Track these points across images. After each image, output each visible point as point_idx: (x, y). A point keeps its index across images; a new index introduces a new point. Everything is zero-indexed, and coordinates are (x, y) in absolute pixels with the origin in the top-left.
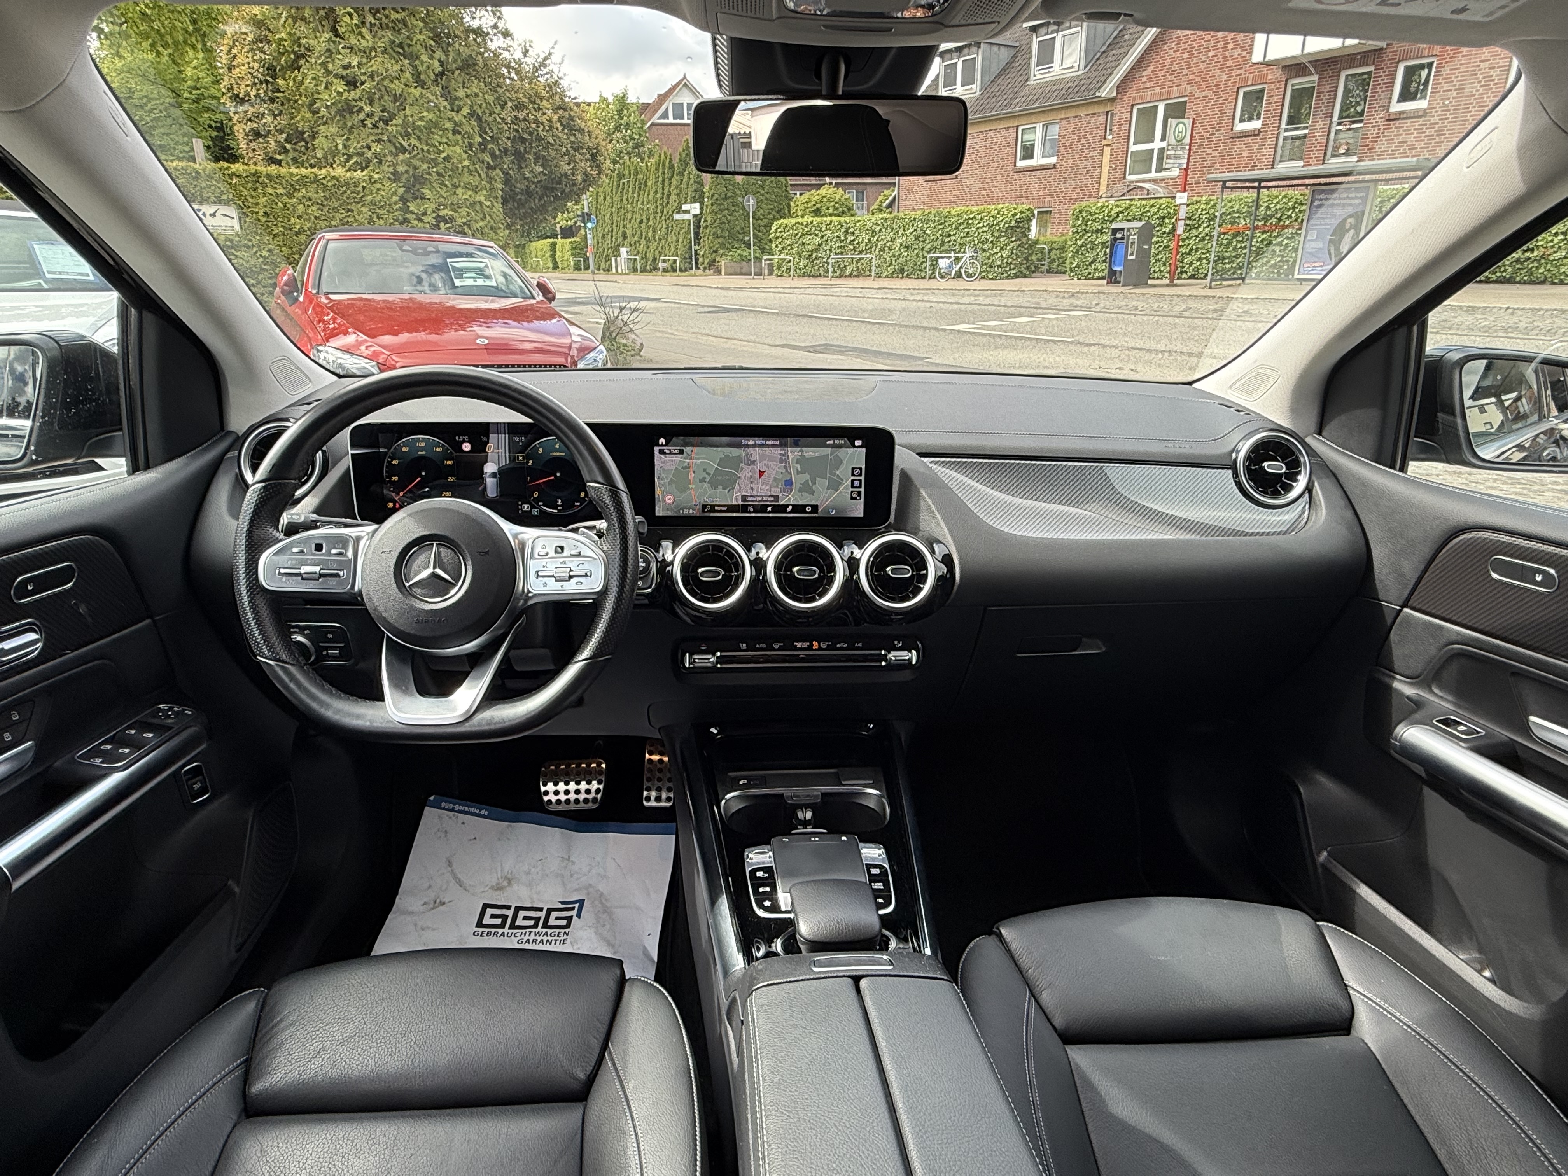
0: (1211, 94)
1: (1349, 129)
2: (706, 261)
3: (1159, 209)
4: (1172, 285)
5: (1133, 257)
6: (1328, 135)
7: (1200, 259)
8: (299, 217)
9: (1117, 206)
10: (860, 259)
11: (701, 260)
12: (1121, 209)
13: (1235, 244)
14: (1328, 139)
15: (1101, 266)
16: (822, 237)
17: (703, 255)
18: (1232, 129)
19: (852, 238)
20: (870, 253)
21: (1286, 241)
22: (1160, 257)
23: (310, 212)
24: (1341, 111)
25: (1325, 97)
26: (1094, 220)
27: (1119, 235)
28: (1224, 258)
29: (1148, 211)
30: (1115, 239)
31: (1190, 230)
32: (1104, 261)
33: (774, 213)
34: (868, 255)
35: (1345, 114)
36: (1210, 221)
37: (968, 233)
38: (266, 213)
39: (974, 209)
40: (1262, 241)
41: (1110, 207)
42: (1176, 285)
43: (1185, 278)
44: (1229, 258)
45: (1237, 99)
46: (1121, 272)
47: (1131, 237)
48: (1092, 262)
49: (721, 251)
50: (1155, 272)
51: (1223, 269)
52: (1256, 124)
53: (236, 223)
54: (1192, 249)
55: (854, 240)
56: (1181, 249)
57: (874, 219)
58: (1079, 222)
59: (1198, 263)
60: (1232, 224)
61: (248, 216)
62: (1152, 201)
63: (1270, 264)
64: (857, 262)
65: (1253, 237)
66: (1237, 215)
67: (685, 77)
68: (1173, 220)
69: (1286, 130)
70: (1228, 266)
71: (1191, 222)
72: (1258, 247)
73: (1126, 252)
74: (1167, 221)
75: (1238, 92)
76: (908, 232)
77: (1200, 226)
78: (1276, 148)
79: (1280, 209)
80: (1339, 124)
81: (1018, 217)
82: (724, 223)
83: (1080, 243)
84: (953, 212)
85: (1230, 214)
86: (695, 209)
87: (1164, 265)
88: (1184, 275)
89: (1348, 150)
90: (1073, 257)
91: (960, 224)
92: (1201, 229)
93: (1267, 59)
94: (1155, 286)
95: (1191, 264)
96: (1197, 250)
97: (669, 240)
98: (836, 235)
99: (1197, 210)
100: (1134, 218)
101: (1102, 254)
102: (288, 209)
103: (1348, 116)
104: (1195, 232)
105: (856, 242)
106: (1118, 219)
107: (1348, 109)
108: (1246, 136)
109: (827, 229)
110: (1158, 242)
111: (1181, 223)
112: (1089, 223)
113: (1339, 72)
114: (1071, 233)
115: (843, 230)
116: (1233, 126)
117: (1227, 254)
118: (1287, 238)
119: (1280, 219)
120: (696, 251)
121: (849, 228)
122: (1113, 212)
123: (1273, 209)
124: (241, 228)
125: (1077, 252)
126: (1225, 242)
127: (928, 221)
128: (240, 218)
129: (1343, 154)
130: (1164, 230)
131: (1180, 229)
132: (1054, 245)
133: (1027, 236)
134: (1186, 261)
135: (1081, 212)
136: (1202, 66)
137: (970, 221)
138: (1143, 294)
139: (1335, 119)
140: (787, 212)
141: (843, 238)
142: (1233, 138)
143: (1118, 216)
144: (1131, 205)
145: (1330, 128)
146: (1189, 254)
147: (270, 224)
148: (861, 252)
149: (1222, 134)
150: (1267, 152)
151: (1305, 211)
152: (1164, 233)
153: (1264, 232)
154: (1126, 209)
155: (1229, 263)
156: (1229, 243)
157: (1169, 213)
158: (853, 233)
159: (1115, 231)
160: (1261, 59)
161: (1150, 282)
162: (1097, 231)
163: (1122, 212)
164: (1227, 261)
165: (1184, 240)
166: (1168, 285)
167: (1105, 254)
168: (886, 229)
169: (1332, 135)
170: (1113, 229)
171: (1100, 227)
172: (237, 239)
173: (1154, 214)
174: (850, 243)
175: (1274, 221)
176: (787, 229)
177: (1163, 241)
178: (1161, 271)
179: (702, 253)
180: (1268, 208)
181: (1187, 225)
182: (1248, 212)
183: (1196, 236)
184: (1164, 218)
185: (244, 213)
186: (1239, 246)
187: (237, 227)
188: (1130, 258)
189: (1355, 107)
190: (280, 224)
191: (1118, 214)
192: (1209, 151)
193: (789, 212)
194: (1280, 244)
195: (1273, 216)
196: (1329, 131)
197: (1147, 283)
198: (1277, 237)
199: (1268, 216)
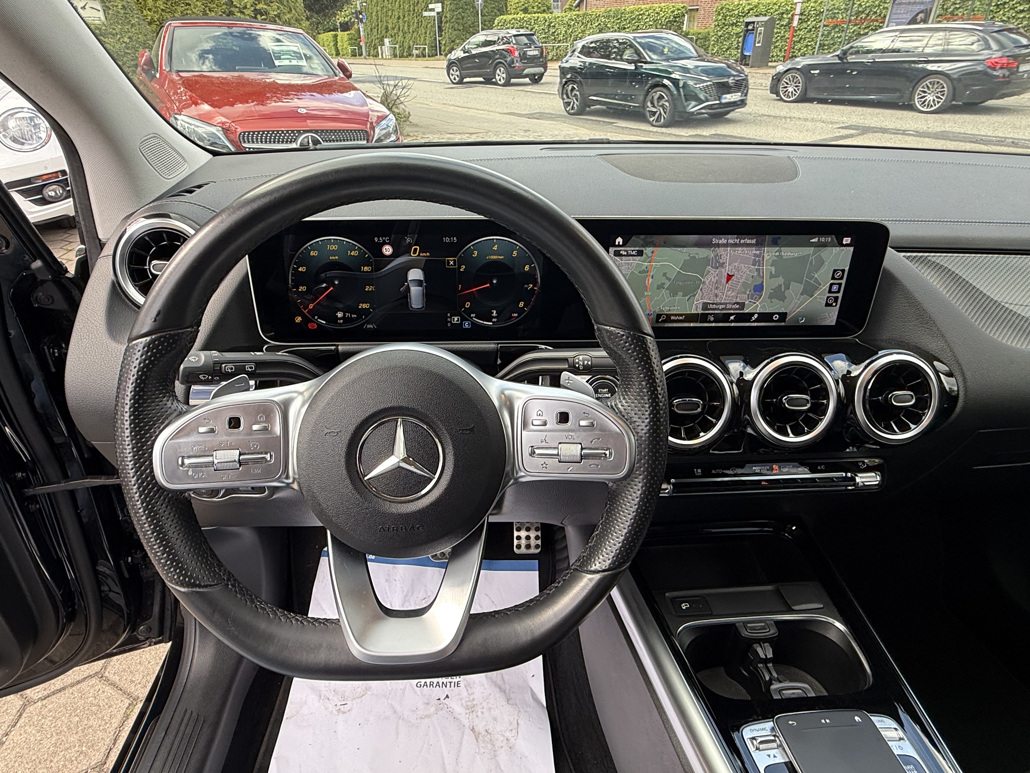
2: (447, 49)
3: (779, 6)
5: (760, 45)
7: (807, 46)
8: (150, 10)
9: (749, 4)
10: (559, 47)
11: (443, 48)
12: (751, 7)
13: (833, 34)
15: (734, 52)
16: (531, 30)
17: (445, 44)
19: (554, 30)
20: (566, 42)
22: (777, 44)
23: (158, 5)
26: (731, 16)
27: (750, 27)
28: (824, 45)
29: (771, 8)
30: (747, 31)
31: (802, 23)
32: (737, 48)
33: (495, 11)
34: (565, 44)
36: (817, 16)
37: (638, 26)
38: (123, 6)
39: (643, 7)
40: (853, 32)
41: (744, 5)
44: (828, 45)
46: (750, 56)
47: (759, 29)
48: (728, 49)
49: (458, 41)
50: (773, 56)
53: (101, 15)
54: (801, 38)
55: (555, 32)
56: (794, 39)
57: (569, 15)
58: (720, 17)
59: (805, 49)
60: (832, 19)
61: (110, 9)
64: (557, 49)
65: (847, 28)
66: (837, 11)
68: (790, 15)
71: (804, 17)
72: (850, 37)
73: (755, 41)
74: (785, 16)
76: (594, 26)
77: (809, 20)
79: (869, 6)
81: (675, 13)
82: (459, 19)
83: (720, 34)
84: (627, 9)
85: (832, 10)
86: (438, 7)
87: (780, 51)
90: (714, 44)
91: (633, 19)
92: (809, 23)
94: (773, 67)
95: (799, 50)
96: (805, 39)
97: (419, 32)
98: (541, 28)
99: (807, 7)
100: (761, 14)
101: (735, 43)
102: (141, 3)
104: (805, 25)
105: (557, 33)
106: (749, 15)
109: (535, 24)
110: (777, 33)
111: (796, 18)
112: (728, 18)
114: (713, 26)
115: (547, 24)
117: (826, 43)
119: (868, 15)
120: (439, 41)
121: (552, 22)
122: (745, 9)
123: (864, 6)
124: (106, 19)
125: (717, 41)
126: (826, 32)
127: (608, 17)
128: (104, 10)
130: (782, 23)
131: (795, 23)
132: (700, 36)
133: (681, 29)
134: (796, 47)
135: (722, 9)
137: (640, 17)
138: (766, 74)
140: (505, 10)
141: (547, 31)
143: (749, 12)
144: (759, 4)
146: (799, 42)
147: (128, 16)
148: (559, 42)
151: (887, 8)
152: (783, 25)
153: (856, 25)
154: (756, 7)
155: (827, 49)
156: (829, 33)
157: (787, 10)
158: (554, 26)
159: (748, 24)
161: (770, 64)
162: (732, 25)
163: (752, 9)
164: (826, 47)
165: (796, 31)
167: (738, 42)
168: (578, 23)
170: (746, 22)
171: (735, 21)
172: (104, 28)
173: (776, 11)
174: (552, 35)
175: (864, 16)
176: (506, 23)
177: (780, 33)
178: (777, 56)
179: (444, 42)
180: (860, 5)
181: (800, 19)
182: (845, 9)
183: (806, 28)
184: (783, 13)
185: (106, 7)
186: (836, 36)
187: (103, 18)
188: (757, 45)
190: (135, 16)
191: (749, 11)
193: (506, 9)
195: (863, 12)
197: (767, 65)
198: (865, 28)
199: (860, 12)
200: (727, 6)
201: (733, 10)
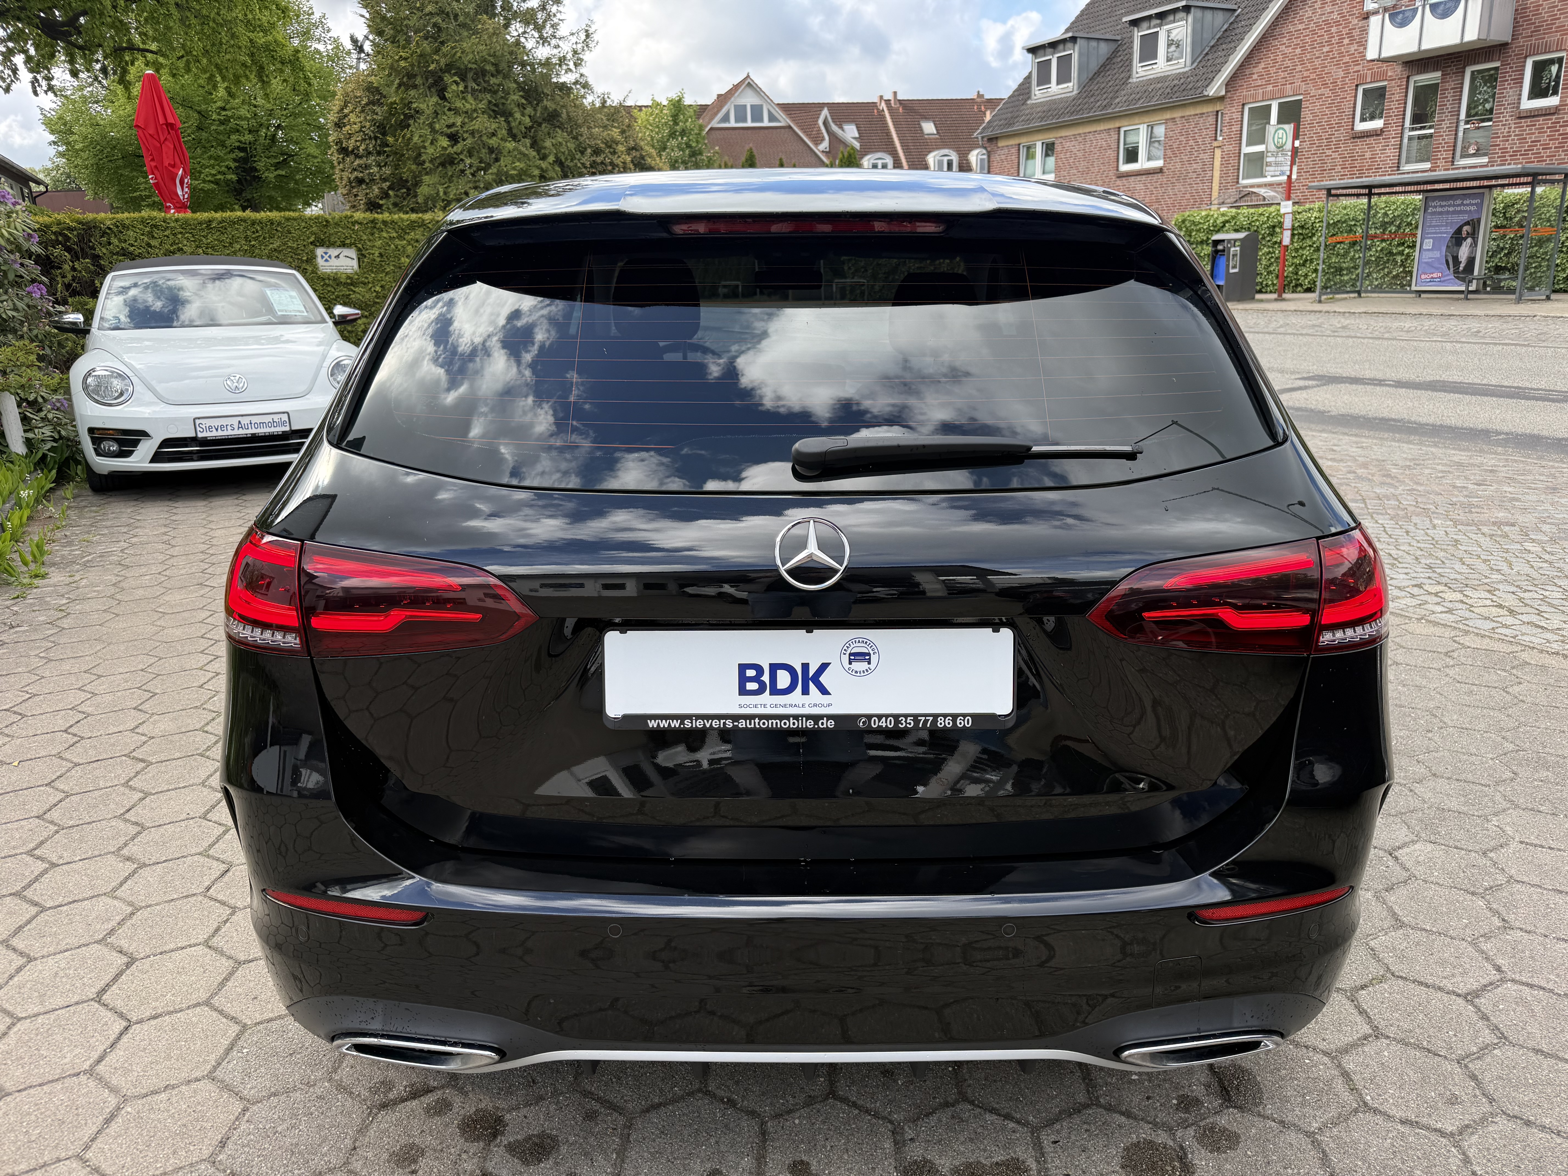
0: (1327, 92)
1: (1478, 128)
3: (1268, 217)
4: (1280, 299)
5: (1236, 270)
6: (1456, 134)
9: (1226, 215)
12: (1227, 218)
13: (1352, 254)
14: (1456, 139)
18: (1353, 129)
21: (1407, 251)
22: (1271, 268)
24: (1469, 108)
25: (1450, 94)
26: (1197, 231)
27: (1220, 247)
28: (1341, 269)
29: (1257, 220)
30: (1216, 252)
31: (1304, 239)
35: (1473, 112)
40: (1381, 250)
41: (1216, 216)
42: (1284, 300)
43: (1300, 292)
44: (1347, 269)
45: (1356, 96)
47: (1232, 249)
50: (1265, 285)
51: (1341, 281)
52: (1378, 124)
53: (355, 263)
54: (1304, 260)
56: (1293, 261)
59: (1314, 275)
60: (1348, 232)
62: (1261, 210)
63: (1391, 275)
65: (1371, 246)
66: (1353, 223)
67: (748, 76)
69: (1413, 129)
70: (1346, 278)
71: (1305, 232)
72: (1378, 257)
73: (1228, 266)
74: (1277, 230)
75: (1356, 90)
77: (1314, 235)
78: (1400, 148)
79: (1399, 216)
80: (1467, 123)
85: (1344, 222)
87: (1275, 277)
88: (1299, 289)
89: (1477, 150)
92: (1315, 239)
93: (1384, 55)
94: (1261, 301)
95: (1306, 276)
96: (1311, 261)
99: (1308, 218)
100: (1242, 228)
103: (1476, 114)
104: (1307, 242)
106: (1225, 229)
107: (1476, 107)
108: (1367, 136)
110: (1269, 252)
111: (1287, 233)
112: (1194, 233)
113: (1464, 68)
116: (1353, 125)
117: (1345, 265)
118: (1409, 247)
119: (1399, 227)
122: (1219, 222)
123: (1391, 216)
124: (360, 267)
126: (1342, 252)
128: (359, 259)
129: (1474, 155)
130: (1275, 240)
131: (1286, 240)
134: (1300, 272)
135: (1183, 222)
136: (1317, 62)
139: (1463, 116)
142: (1354, 138)
143: (1224, 226)
144: (1238, 214)
145: (1457, 127)
146: (1304, 265)
147: (383, 263)
149: (1342, 134)
150: (1391, 152)
152: (1273, 243)
153: (1383, 240)
154: (1234, 217)
155: (1347, 274)
156: (1347, 253)
159: (1216, 243)
160: (1376, 56)
161: (1258, 296)
162: (1202, 242)
163: (1227, 221)
164: (1345, 272)
165: (1295, 250)
166: (1276, 300)
169: (1461, 134)
170: (1214, 241)
171: (1205, 238)
172: (356, 277)
173: (1262, 223)
175: (1394, 229)
177: (1274, 252)
178: (1271, 285)
180: (1386, 214)
181: (1296, 235)
182: (1364, 219)
183: (1310, 246)
184: (1274, 227)
185: (363, 255)
186: (1357, 256)
187: (356, 267)
188: (1232, 271)
189: (1483, 104)
191: (1224, 223)
192: (1329, 152)
194: (1401, 253)
195: (1391, 223)
196: (1457, 131)
197: (1253, 298)
198: (1399, 245)
199: (1387, 223)
200: (1192, 219)
201: (1200, 223)
